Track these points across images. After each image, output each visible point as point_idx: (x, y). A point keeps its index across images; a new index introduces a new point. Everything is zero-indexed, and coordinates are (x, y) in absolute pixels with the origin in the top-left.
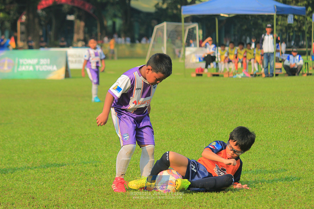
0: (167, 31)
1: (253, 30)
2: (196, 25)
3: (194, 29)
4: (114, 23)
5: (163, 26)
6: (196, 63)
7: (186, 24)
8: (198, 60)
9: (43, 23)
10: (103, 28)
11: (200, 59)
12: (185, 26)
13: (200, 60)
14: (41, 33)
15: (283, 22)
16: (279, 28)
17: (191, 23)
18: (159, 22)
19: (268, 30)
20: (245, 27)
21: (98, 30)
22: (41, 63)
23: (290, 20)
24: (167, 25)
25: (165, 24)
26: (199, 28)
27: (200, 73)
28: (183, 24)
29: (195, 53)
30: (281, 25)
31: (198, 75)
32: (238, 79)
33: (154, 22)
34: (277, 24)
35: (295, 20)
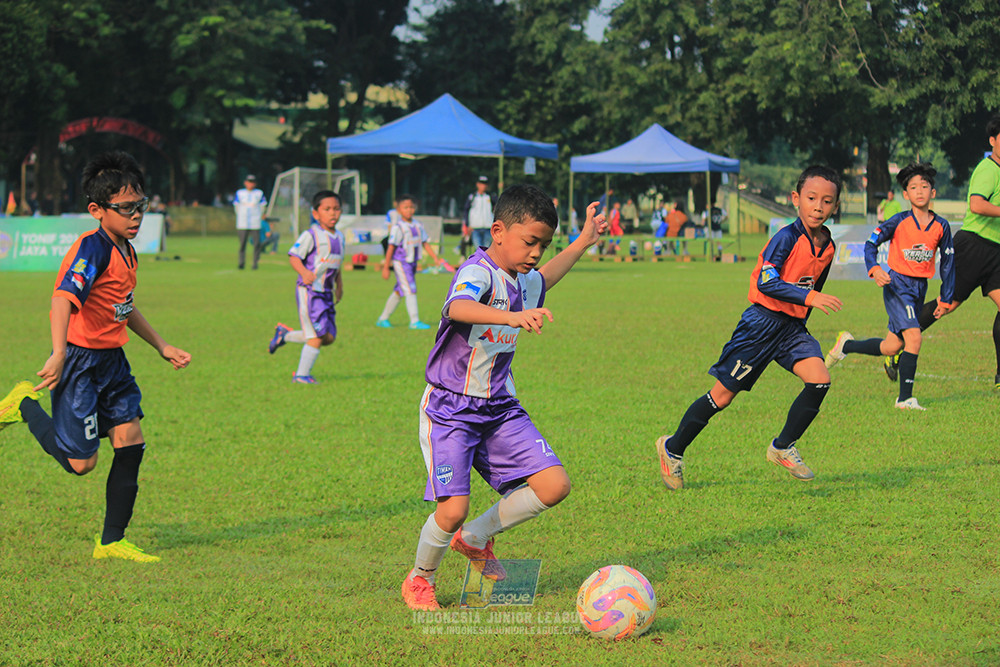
0: (301, 184)
1: (462, 185)
2: (355, 174)
3: (351, 181)
4: (202, 169)
5: (293, 176)
6: (353, 245)
7: (336, 172)
8: (357, 240)
9: (68, 167)
10: (181, 176)
11: (360, 237)
12: (334, 176)
13: (361, 241)
14: (65, 186)
15: (517, 172)
16: (510, 182)
17: (346, 171)
18: (287, 167)
19: (481, 187)
20: (447, 180)
21: (172, 181)
22: (62, 242)
23: (529, 167)
24: (301, 173)
25: (296, 171)
26: (361, 181)
27: (362, 264)
28: (329, 171)
29: (352, 225)
30: (514, 177)
31: (357, 267)
32: (431, 275)
33: (278, 166)
34: (505, 176)
35: (538, 167)
